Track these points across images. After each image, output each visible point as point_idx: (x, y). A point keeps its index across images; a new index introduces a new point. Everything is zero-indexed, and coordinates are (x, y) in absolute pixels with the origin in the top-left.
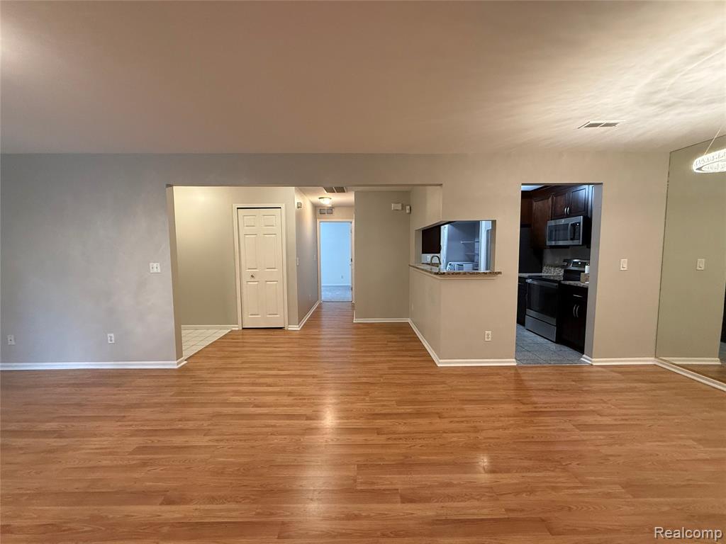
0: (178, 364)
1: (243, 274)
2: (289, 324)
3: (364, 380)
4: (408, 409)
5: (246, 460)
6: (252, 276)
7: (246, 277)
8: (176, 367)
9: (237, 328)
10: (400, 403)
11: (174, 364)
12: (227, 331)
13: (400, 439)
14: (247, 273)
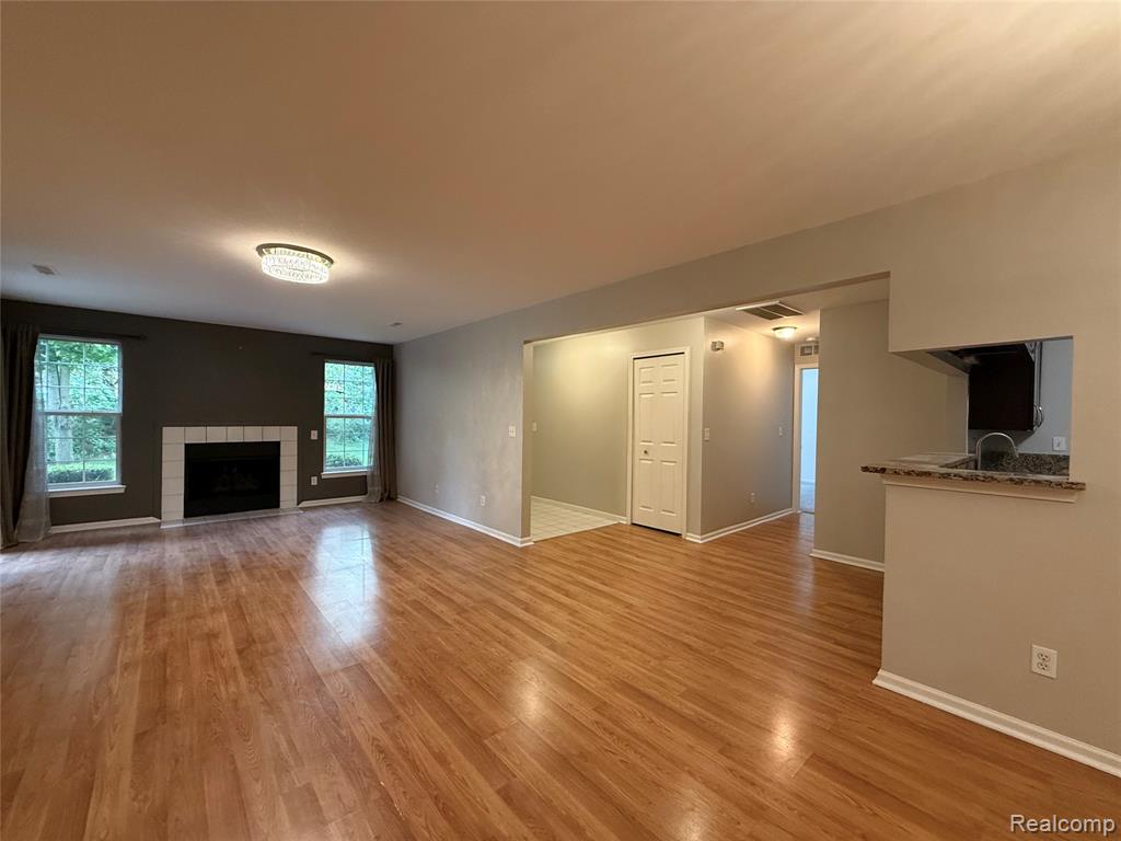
0: (522, 543)
1: (636, 448)
2: (688, 531)
3: (688, 639)
4: (690, 708)
5: (450, 649)
6: (646, 452)
7: (639, 454)
8: (519, 545)
9: (625, 521)
10: (691, 694)
11: (517, 541)
12: (611, 523)
13: (612, 734)
14: (640, 445)
